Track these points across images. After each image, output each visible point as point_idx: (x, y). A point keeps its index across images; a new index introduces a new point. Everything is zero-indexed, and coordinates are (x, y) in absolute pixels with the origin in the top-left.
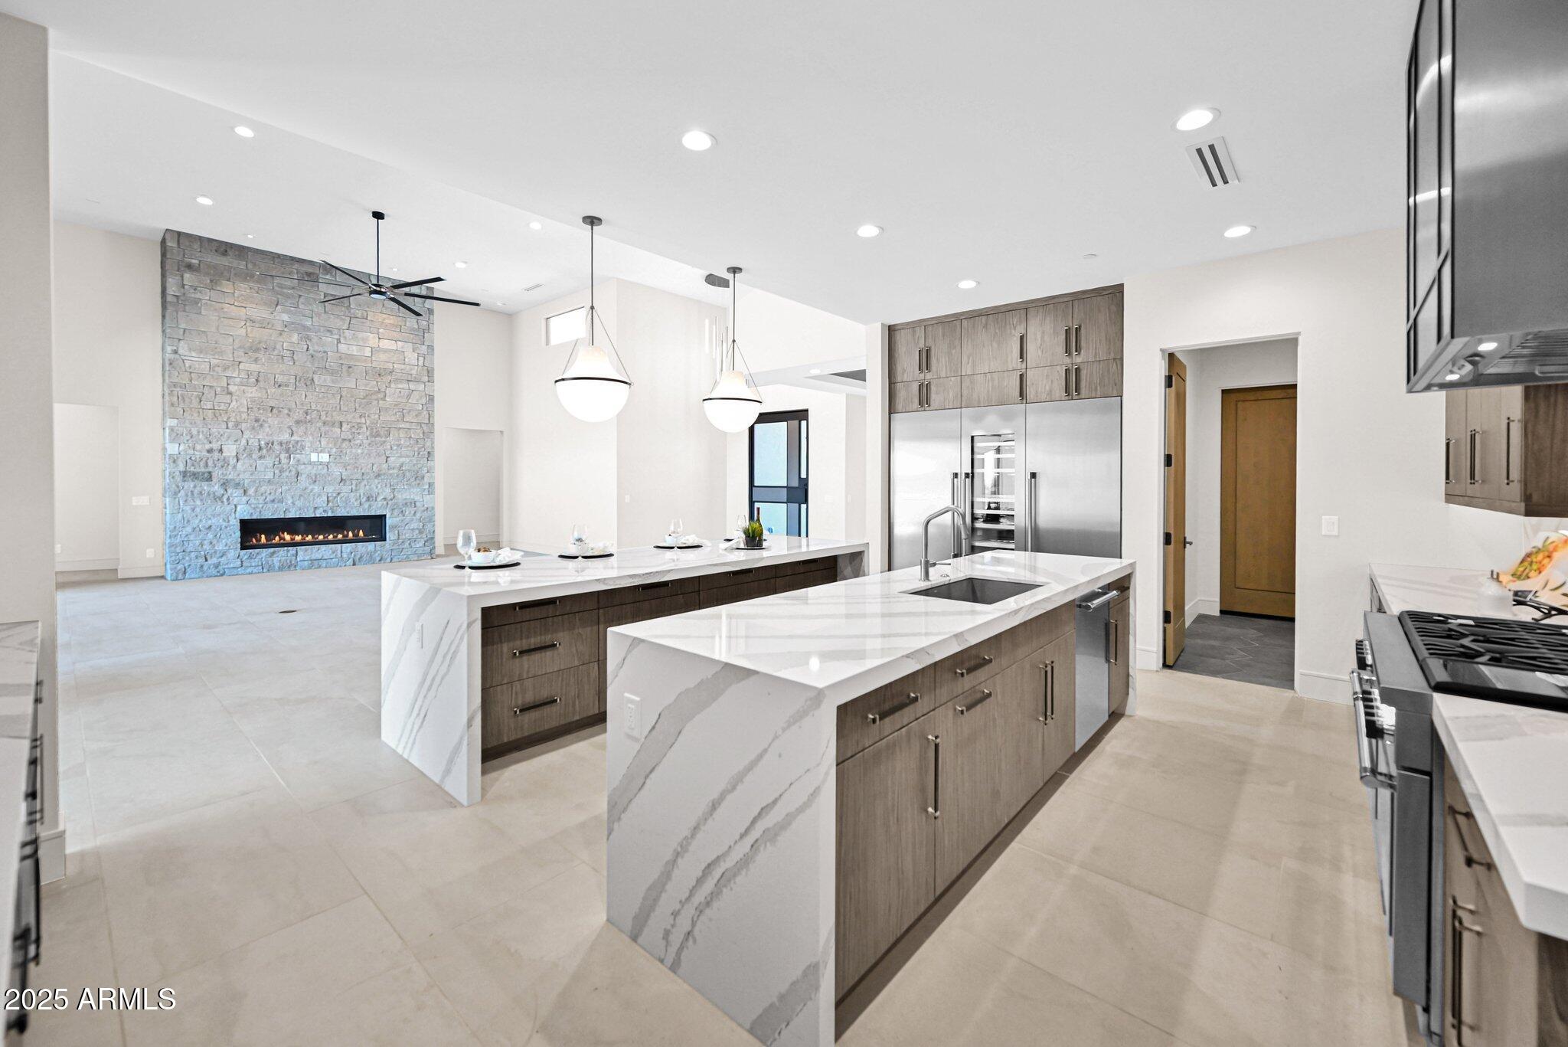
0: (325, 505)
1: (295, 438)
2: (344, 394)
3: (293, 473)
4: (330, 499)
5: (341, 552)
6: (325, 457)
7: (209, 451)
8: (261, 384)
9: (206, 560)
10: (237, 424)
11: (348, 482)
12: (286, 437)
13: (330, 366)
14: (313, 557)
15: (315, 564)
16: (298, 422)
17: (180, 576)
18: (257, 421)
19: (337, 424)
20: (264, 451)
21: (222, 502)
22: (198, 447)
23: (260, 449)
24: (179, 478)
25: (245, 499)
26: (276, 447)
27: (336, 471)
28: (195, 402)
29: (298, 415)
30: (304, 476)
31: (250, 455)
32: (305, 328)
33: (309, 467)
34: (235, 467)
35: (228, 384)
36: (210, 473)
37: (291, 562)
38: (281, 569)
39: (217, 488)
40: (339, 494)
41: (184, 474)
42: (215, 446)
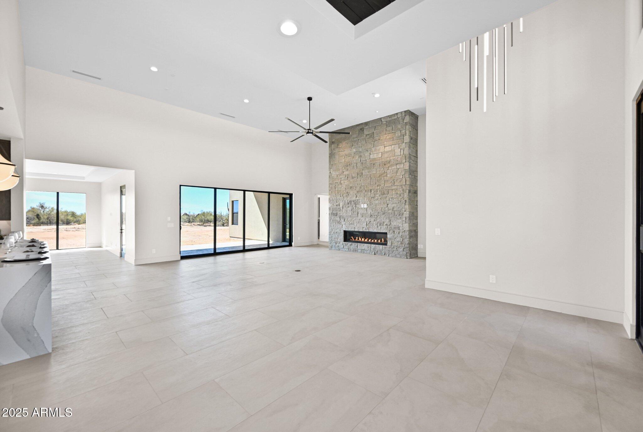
0: (366, 226)
1: (357, 198)
2: (372, 177)
3: (357, 212)
4: (367, 224)
5: (371, 248)
6: (366, 206)
7: (337, 205)
8: (349, 179)
9: (336, 244)
10: (343, 195)
11: (373, 217)
12: (354, 198)
13: (367, 166)
14: (362, 249)
15: (363, 251)
16: (358, 192)
17: (331, 249)
18: (347, 193)
19: (369, 191)
20: (349, 204)
21: (339, 224)
22: (334, 204)
23: (348, 204)
24: (331, 215)
25: (344, 223)
26: (352, 202)
27: (369, 211)
28: (334, 190)
29: (358, 189)
30: (360, 214)
31: (346, 207)
32: (360, 152)
33: (361, 210)
34: (342, 211)
35: (341, 181)
36: (337, 213)
37: (356, 249)
38: (353, 251)
39: (338, 219)
40: (370, 222)
41: (332, 213)
42: (338, 203)
